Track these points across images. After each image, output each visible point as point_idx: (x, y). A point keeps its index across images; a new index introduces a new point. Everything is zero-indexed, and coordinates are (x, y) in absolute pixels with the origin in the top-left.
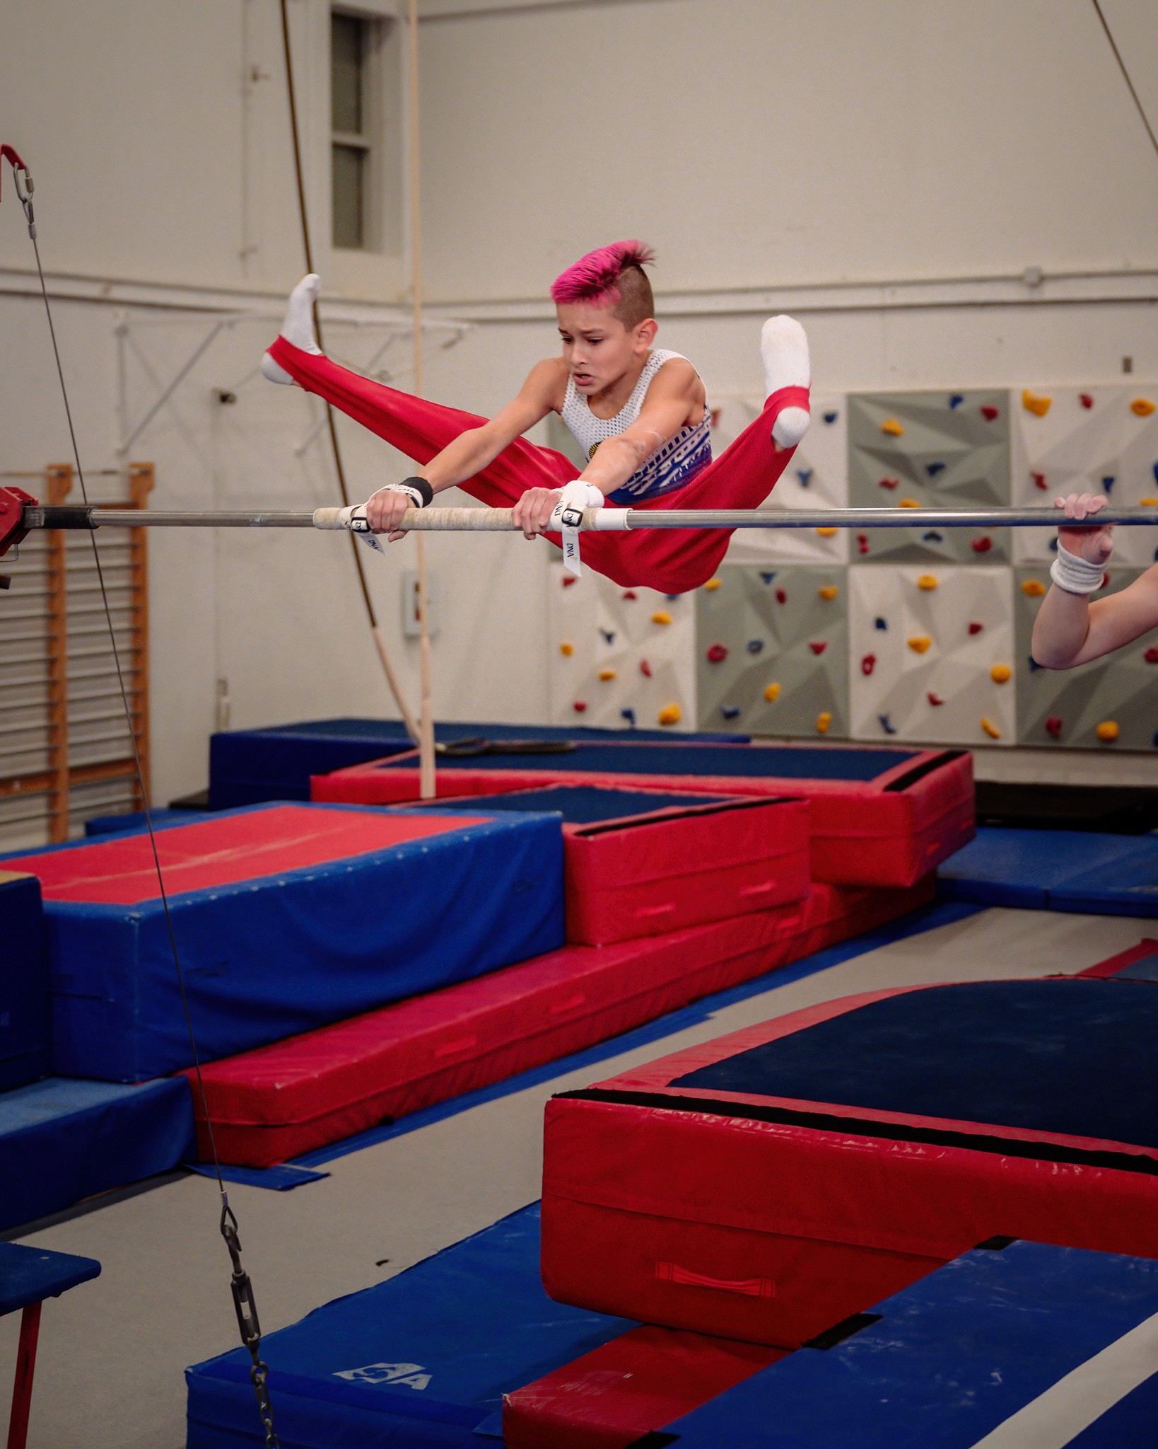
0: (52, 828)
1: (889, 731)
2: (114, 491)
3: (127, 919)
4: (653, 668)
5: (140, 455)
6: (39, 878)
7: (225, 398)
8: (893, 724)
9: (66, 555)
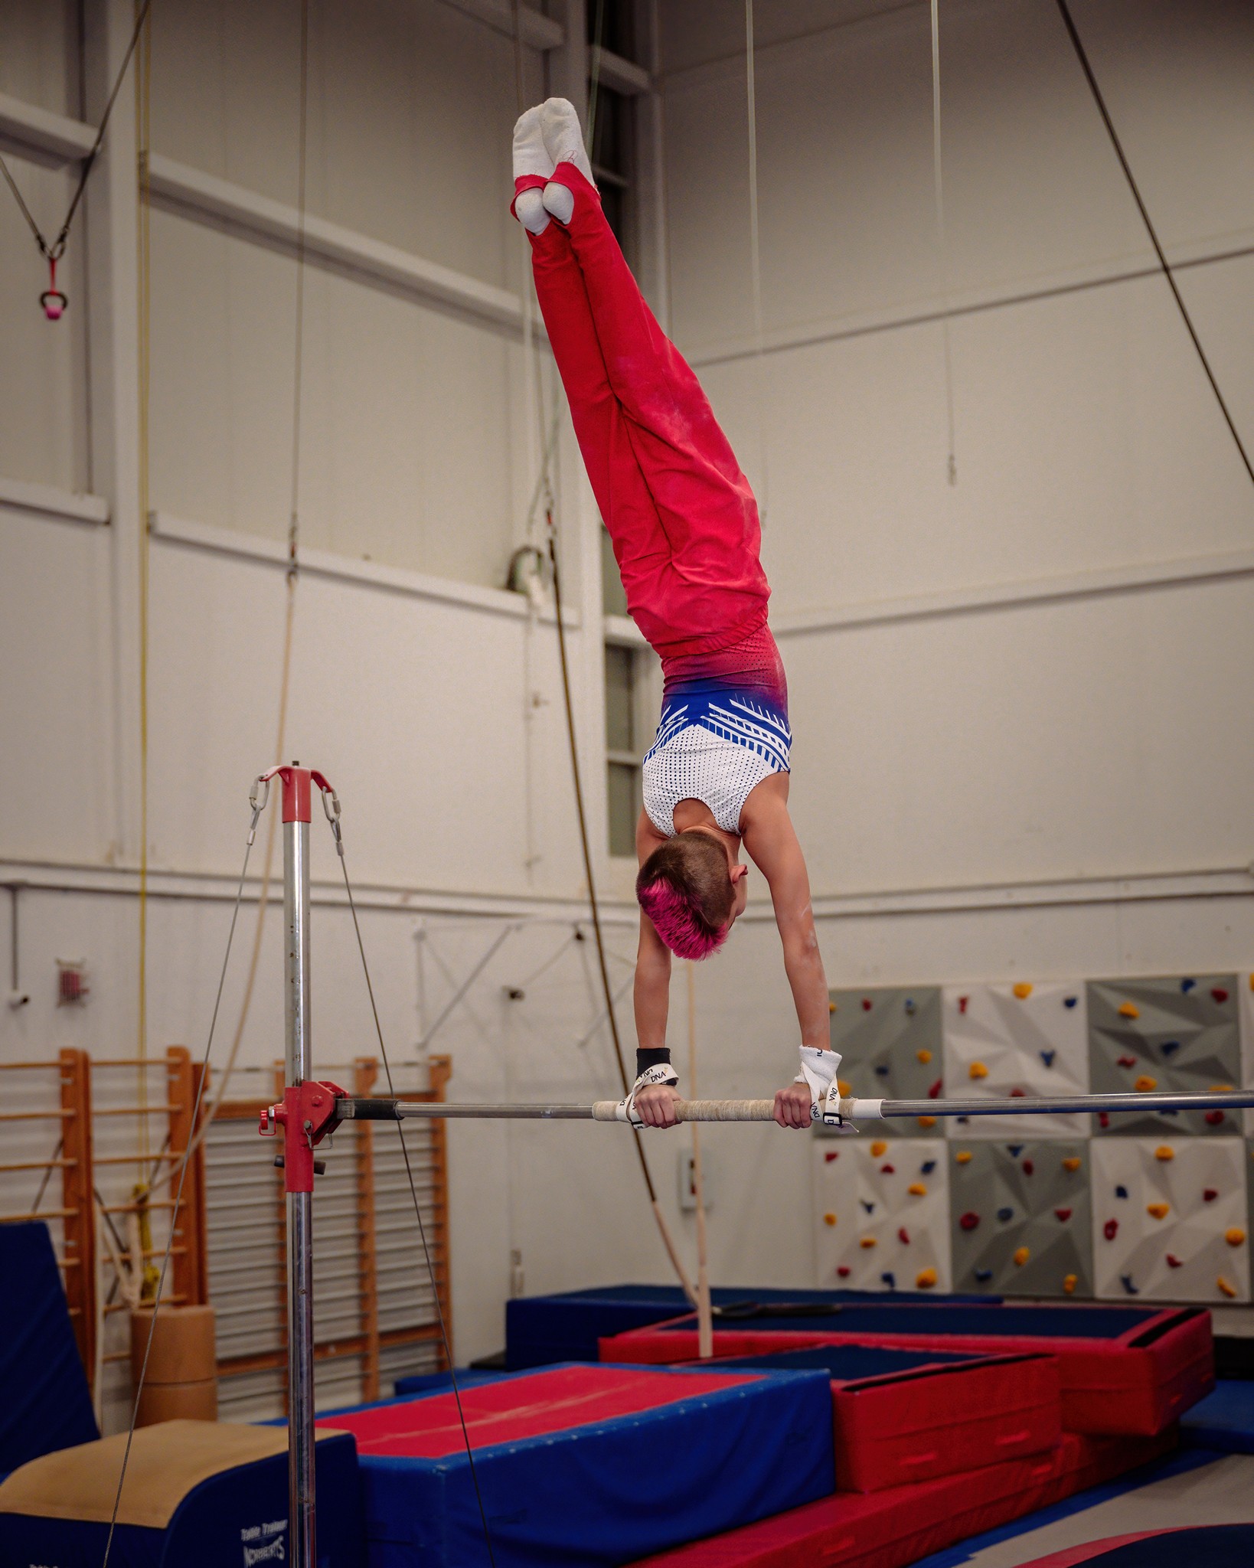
0: (364, 1388)
1: (1132, 1291)
2: (414, 1081)
3: (434, 1471)
4: (911, 1235)
5: (438, 1048)
6: (355, 1435)
7: (514, 995)
8: (1135, 1284)
9: (373, 1140)
